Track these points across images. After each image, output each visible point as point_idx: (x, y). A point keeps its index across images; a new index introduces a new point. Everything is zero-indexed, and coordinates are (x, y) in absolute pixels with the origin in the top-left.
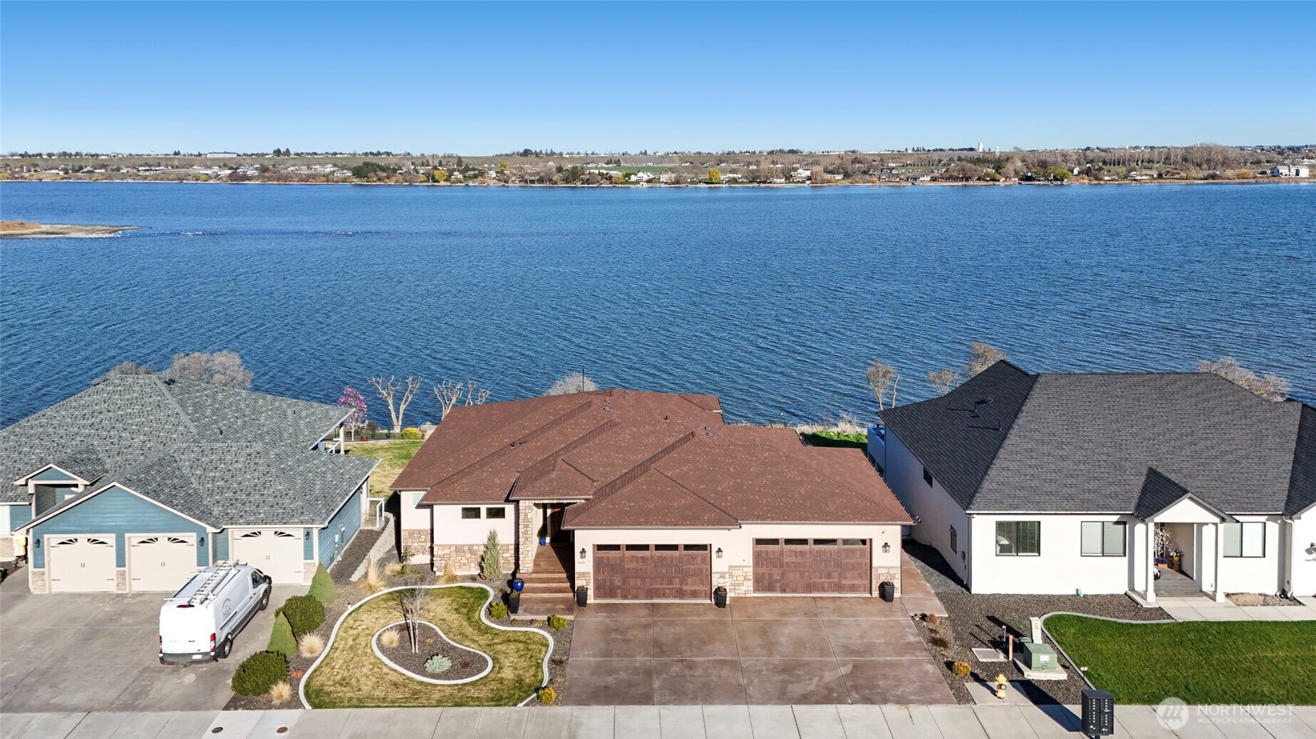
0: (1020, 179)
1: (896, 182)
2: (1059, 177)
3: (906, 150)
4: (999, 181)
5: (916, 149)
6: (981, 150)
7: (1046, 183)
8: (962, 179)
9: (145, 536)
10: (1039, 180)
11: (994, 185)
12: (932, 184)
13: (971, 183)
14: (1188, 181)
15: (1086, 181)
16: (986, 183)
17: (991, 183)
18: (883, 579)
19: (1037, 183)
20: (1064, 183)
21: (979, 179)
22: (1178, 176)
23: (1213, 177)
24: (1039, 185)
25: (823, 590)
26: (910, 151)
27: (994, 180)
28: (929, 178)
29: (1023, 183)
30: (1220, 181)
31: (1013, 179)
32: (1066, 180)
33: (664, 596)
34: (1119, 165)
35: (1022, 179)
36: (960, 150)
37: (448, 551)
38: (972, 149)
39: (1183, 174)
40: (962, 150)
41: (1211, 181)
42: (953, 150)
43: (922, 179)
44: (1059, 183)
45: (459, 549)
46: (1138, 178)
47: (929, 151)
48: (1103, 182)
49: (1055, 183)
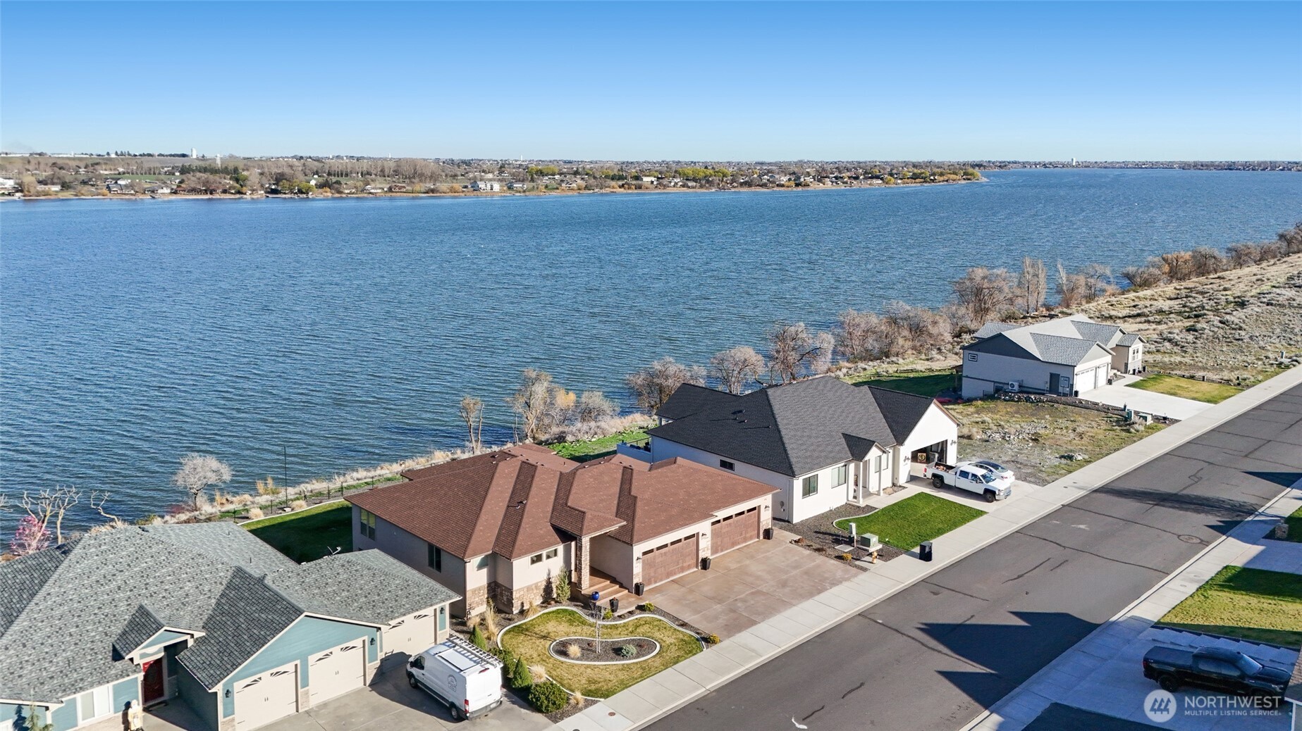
0: (266, 192)
1: (132, 194)
2: (304, 191)
3: (108, 154)
4: (245, 194)
5: (119, 153)
6: (194, 157)
7: (292, 196)
8: (206, 192)
9: (321, 655)
10: (285, 193)
11: (239, 198)
12: (174, 197)
13: (216, 196)
14: (414, 195)
15: (330, 194)
16: (233, 197)
17: (238, 196)
18: (765, 527)
19: (284, 196)
20: (310, 197)
21: (225, 192)
22: (404, 190)
23: (433, 191)
24: (285, 198)
25: (739, 544)
26: (113, 156)
27: (239, 192)
28: (169, 191)
29: (270, 196)
30: (438, 194)
31: (260, 192)
32: (310, 193)
33: (675, 574)
34: (342, 176)
35: (269, 193)
36: (171, 155)
37: (522, 593)
38: (184, 156)
39: (409, 188)
40: (174, 156)
41: (431, 194)
42: (163, 155)
43: (160, 191)
44: (305, 196)
45: (529, 589)
46: (372, 191)
47: (135, 155)
48: (344, 196)
49: (301, 196)
